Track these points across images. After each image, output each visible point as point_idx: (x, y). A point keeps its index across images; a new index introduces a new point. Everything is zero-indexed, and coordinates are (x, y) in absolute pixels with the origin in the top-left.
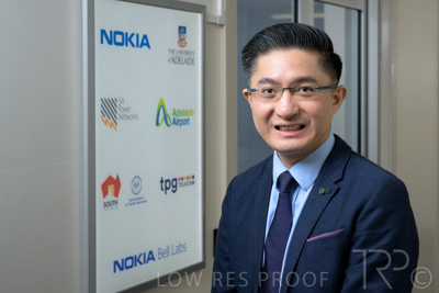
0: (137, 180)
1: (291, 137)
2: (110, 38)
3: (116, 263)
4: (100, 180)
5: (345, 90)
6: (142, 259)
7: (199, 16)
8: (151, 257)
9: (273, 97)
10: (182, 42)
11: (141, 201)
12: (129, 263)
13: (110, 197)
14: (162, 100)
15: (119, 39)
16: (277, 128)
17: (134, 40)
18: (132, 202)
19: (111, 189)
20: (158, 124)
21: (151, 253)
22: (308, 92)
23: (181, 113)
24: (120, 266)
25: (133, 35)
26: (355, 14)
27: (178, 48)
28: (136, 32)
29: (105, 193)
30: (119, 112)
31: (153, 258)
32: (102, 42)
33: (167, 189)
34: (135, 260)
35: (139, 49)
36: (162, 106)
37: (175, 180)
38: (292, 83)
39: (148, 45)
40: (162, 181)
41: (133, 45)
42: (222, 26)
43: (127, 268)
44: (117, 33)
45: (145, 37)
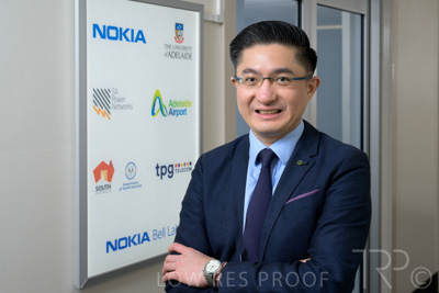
0: (131, 166)
1: (269, 120)
2: (103, 32)
3: (109, 243)
4: (91, 166)
5: (318, 81)
6: (136, 240)
7: (197, 14)
8: (146, 237)
9: (254, 85)
10: (179, 38)
11: (136, 185)
12: (123, 243)
13: (103, 181)
14: (158, 92)
15: (113, 33)
16: (258, 111)
17: (129, 34)
18: (126, 187)
19: (104, 174)
20: (153, 114)
21: (146, 234)
22: (286, 82)
23: (177, 104)
24: (112, 246)
25: (127, 30)
26: (359, 17)
27: (174, 43)
28: (131, 28)
29: (97, 177)
30: (113, 102)
31: (148, 239)
32: (94, 36)
33: (162, 174)
34: (129, 241)
35: (134, 43)
36: (158, 98)
37: (172, 166)
38: (271, 74)
39: (143, 40)
40: (157, 167)
41: (127, 40)
42: (221, 24)
43: (120, 248)
44: (110, 28)
45: (140, 32)
